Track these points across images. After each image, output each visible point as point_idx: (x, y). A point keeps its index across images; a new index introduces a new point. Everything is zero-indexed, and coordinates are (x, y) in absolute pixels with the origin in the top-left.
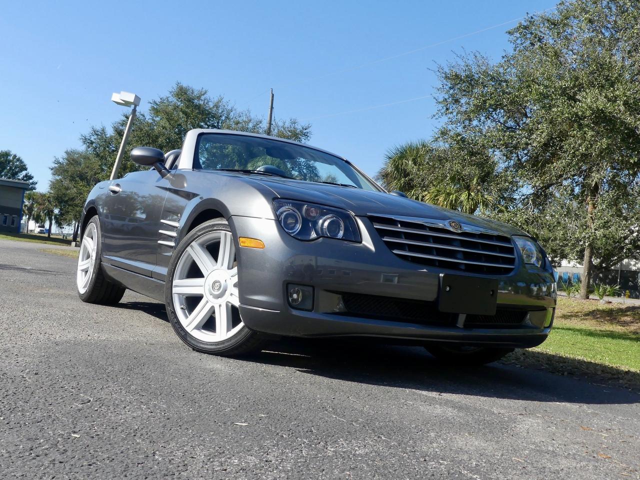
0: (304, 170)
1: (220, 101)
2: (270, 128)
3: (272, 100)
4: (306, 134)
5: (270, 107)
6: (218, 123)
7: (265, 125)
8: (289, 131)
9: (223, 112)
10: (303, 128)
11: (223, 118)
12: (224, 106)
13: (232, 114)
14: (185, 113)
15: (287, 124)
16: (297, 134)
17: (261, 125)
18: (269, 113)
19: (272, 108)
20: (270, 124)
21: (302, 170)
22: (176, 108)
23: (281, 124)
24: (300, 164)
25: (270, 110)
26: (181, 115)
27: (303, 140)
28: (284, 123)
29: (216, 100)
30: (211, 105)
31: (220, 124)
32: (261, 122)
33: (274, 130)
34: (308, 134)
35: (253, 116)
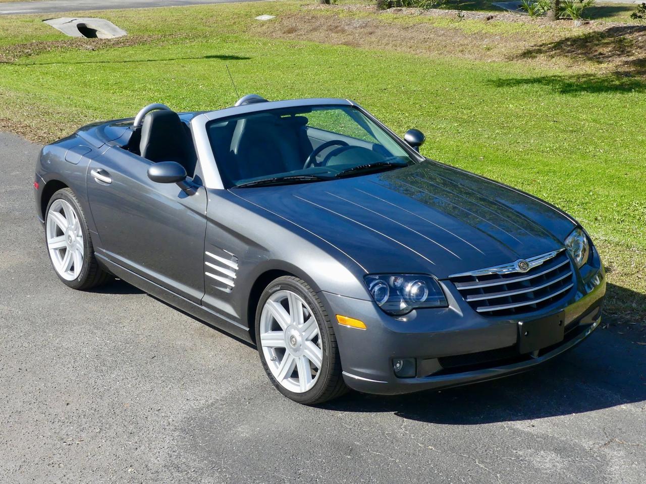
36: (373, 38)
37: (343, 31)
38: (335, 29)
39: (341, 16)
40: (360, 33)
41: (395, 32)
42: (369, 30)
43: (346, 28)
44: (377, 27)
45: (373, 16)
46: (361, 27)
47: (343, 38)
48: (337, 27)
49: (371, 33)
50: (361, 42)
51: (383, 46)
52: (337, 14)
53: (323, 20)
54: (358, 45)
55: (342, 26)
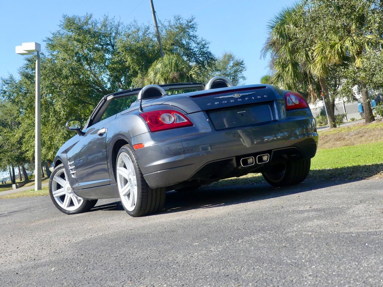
0: (200, 58)
1: (106, 20)
2: (158, 32)
3: (152, 5)
4: (192, 26)
5: (152, 12)
6: (110, 40)
7: (153, 30)
8: (176, 28)
9: (111, 29)
10: (188, 22)
11: (114, 34)
12: (111, 23)
13: (120, 28)
14: (78, 41)
15: (173, 23)
16: (184, 29)
17: (149, 30)
18: (153, 17)
19: (154, 12)
20: (157, 27)
21: (198, 59)
22: (69, 38)
23: (166, 24)
24: (195, 54)
25: (153, 14)
26: (75, 43)
27: (191, 32)
28: (170, 22)
29: (102, 19)
30: (99, 25)
31: (112, 41)
32: (148, 28)
33: (162, 31)
34: (194, 26)
35: (139, 24)
36: (363, 139)
37: (344, 139)
38: (339, 139)
39: (343, 131)
40: (355, 138)
41: (377, 132)
42: (360, 135)
43: (346, 137)
44: (365, 132)
45: (363, 127)
46: (355, 135)
47: (343, 143)
48: (340, 138)
49: (361, 137)
50: (355, 142)
51: (369, 141)
52: (341, 131)
53: (331, 137)
54: (353, 144)
55: (344, 137)
